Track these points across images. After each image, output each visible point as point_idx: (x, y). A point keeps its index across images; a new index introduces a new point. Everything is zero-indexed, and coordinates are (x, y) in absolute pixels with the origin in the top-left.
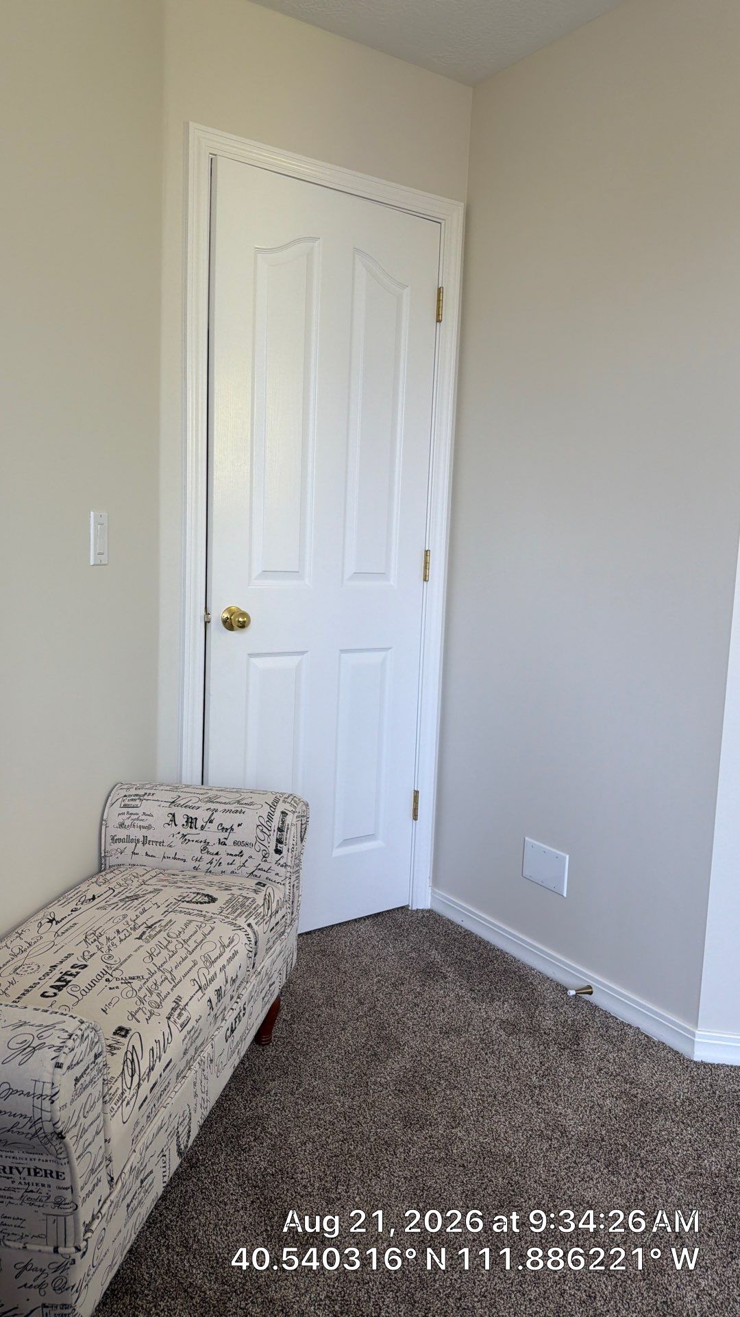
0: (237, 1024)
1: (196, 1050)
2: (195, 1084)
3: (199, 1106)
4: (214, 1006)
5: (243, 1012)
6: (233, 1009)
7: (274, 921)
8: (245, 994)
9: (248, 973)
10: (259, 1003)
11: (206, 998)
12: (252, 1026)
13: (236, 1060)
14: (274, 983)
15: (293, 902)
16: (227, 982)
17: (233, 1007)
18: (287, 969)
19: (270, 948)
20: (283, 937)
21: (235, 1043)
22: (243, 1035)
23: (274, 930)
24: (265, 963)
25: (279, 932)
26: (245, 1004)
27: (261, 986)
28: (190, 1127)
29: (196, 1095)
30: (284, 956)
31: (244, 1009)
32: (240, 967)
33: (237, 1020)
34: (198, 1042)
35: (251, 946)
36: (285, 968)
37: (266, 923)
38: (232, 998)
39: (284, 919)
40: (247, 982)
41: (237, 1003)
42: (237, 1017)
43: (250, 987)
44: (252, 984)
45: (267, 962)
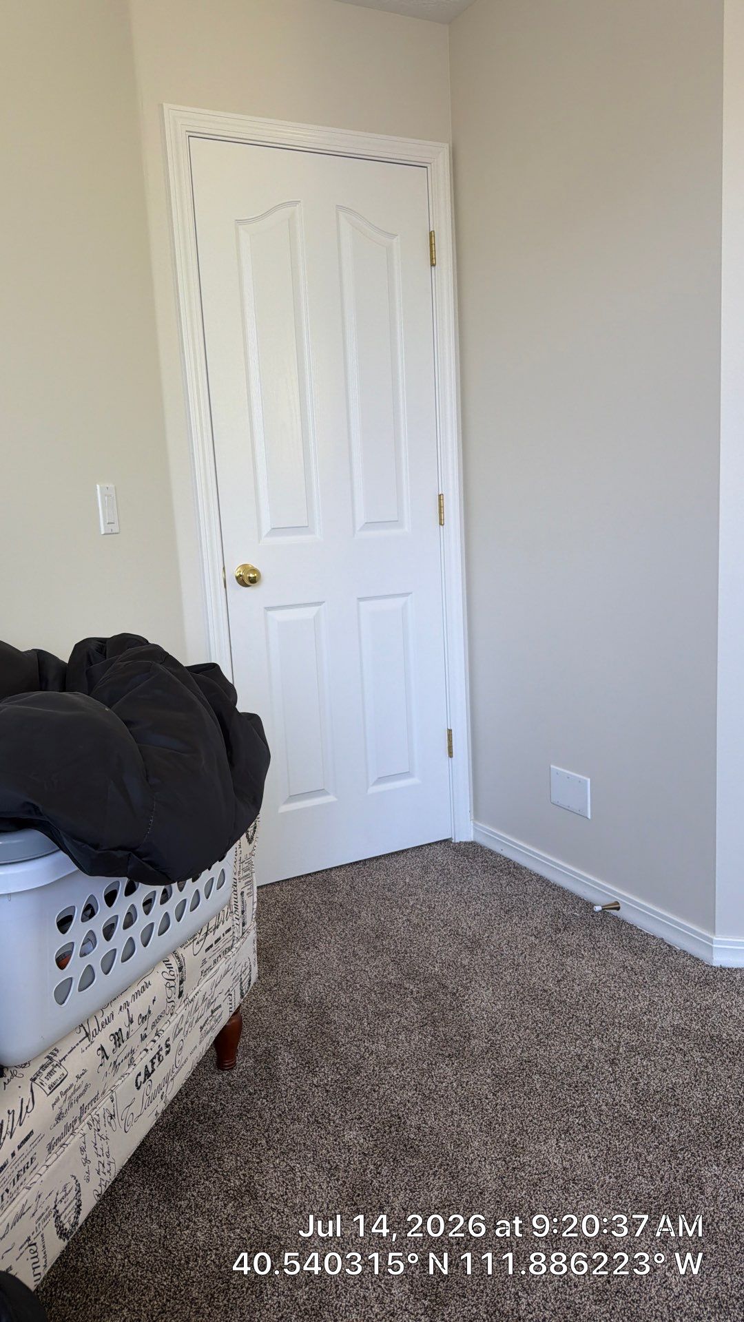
0: (155, 1067)
1: (83, 1109)
2: (83, 1150)
3: (93, 1174)
4: (109, 1052)
5: (165, 1050)
6: (146, 1050)
7: (211, 939)
8: (168, 1029)
9: (172, 1003)
10: (196, 1033)
11: (96, 1046)
12: (185, 1062)
13: (159, 1105)
14: (220, 1006)
15: (243, 912)
16: (131, 1021)
17: (147, 1048)
18: (241, 986)
19: (210, 969)
20: (230, 953)
21: (155, 1087)
22: (168, 1075)
23: (210, 950)
24: (199, 988)
25: (224, 948)
26: (168, 1040)
27: (197, 1013)
28: (79, 1200)
29: (87, 1161)
30: (234, 976)
31: (168, 1046)
32: (154, 1000)
33: (156, 1061)
34: (85, 1100)
35: (172, 973)
36: (238, 987)
37: (198, 943)
38: (144, 1037)
39: (231, 932)
40: (171, 1014)
41: (155, 1041)
42: (154, 1058)
43: (175, 1020)
44: (180, 1016)
45: (205, 986)
